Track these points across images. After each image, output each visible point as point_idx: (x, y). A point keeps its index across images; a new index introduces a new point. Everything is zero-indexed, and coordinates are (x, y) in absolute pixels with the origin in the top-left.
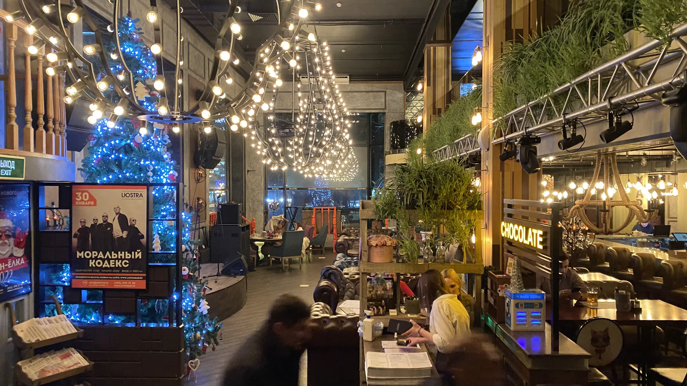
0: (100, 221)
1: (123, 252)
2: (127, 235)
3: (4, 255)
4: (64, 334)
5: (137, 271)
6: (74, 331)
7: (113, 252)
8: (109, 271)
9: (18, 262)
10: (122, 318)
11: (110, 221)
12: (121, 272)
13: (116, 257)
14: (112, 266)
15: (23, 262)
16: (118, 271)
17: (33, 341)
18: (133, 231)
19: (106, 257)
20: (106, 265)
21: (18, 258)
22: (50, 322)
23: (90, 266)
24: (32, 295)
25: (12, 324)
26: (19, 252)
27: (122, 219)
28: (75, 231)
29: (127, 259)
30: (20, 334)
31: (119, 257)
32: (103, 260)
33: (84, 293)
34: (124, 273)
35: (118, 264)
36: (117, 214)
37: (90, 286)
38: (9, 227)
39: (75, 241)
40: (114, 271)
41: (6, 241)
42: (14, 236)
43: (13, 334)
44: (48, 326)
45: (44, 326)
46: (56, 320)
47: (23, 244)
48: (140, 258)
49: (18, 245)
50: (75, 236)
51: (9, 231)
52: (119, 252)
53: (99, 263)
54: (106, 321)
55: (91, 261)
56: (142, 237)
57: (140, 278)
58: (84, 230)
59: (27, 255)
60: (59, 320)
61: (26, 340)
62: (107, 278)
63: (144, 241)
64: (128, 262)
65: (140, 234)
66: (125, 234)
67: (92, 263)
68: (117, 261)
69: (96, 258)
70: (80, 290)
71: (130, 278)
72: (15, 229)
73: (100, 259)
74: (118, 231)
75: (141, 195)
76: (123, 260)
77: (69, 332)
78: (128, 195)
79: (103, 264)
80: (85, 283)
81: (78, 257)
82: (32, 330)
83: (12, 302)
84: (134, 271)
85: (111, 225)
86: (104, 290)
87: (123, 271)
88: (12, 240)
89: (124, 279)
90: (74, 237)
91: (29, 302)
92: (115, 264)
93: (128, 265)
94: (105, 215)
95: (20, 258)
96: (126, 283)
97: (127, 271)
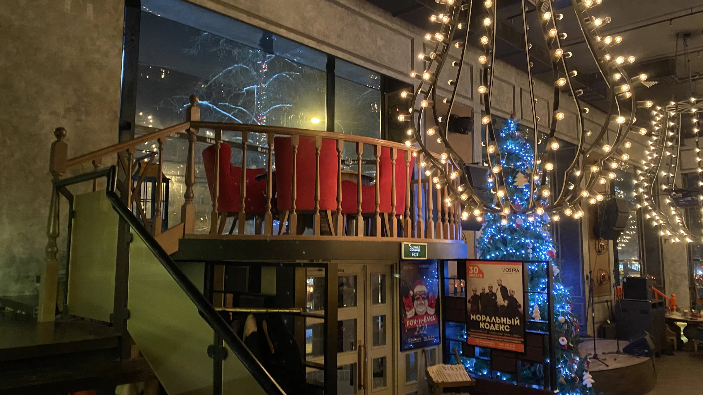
0: (487, 291)
1: (505, 319)
2: (508, 304)
3: (421, 312)
4: (461, 380)
5: (517, 336)
6: (469, 379)
7: (497, 318)
8: (495, 333)
9: (430, 319)
10: (509, 376)
11: (494, 291)
12: (504, 335)
13: (500, 322)
14: (496, 329)
15: (434, 319)
16: (501, 334)
17: (440, 381)
18: (512, 300)
19: (492, 321)
20: (492, 327)
21: (430, 315)
22: (452, 369)
23: (481, 327)
24: (441, 346)
25: (426, 366)
26: (432, 311)
27: (504, 290)
28: (469, 297)
29: (509, 325)
30: (431, 375)
31: (502, 322)
32: (490, 324)
33: (477, 350)
34: (506, 336)
35: (501, 328)
36: (499, 285)
37: (481, 344)
38: (424, 291)
39: (469, 305)
40: (499, 333)
41: (423, 302)
42: (428, 298)
43: (427, 373)
44: (451, 372)
45: (448, 371)
46: (456, 369)
47: (434, 305)
48: (519, 324)
49: (430, 305)
50: (469, 301)
51: (425, 294)
52: (502, 318)
53: (487, 326)
54: (494, 376)
55: (481, 323)
56: (520, 306)
57: (519, 342)
58: (475, 297)
59: (437, 313)
60: (459, 369)
61: (435, 380)
62: (494, 339)
63: (521, 310)
64: (509, 327)
65: (518, 304)
66: (506, 303)
67: (481, 325)
68: (500, 325)
69: (485, 322)
70: (473, 347)
71: (511, 341)
72: (428, 293)
73: (488, 322)
74: (500, 301)
75: (518, 270)
76: (505, 325)
77: (465, 380)
78: (507, 270)
79: (490, 326)
80: (478, 341)
81: (472, 319)
82: (439, 372)
83: (428, 349)
84: (514, 335)
85: (495, 295)
86: (492, 349)
87: (505, 334)
88: (426, 301)
89: (507, 342)
90: (469, 302)
91: (439, 350)
92: (499, 328)
93: (509, 330)
94: (490, 286)
95: (432, 316)
96: (508, 345)
97: (509, 335)
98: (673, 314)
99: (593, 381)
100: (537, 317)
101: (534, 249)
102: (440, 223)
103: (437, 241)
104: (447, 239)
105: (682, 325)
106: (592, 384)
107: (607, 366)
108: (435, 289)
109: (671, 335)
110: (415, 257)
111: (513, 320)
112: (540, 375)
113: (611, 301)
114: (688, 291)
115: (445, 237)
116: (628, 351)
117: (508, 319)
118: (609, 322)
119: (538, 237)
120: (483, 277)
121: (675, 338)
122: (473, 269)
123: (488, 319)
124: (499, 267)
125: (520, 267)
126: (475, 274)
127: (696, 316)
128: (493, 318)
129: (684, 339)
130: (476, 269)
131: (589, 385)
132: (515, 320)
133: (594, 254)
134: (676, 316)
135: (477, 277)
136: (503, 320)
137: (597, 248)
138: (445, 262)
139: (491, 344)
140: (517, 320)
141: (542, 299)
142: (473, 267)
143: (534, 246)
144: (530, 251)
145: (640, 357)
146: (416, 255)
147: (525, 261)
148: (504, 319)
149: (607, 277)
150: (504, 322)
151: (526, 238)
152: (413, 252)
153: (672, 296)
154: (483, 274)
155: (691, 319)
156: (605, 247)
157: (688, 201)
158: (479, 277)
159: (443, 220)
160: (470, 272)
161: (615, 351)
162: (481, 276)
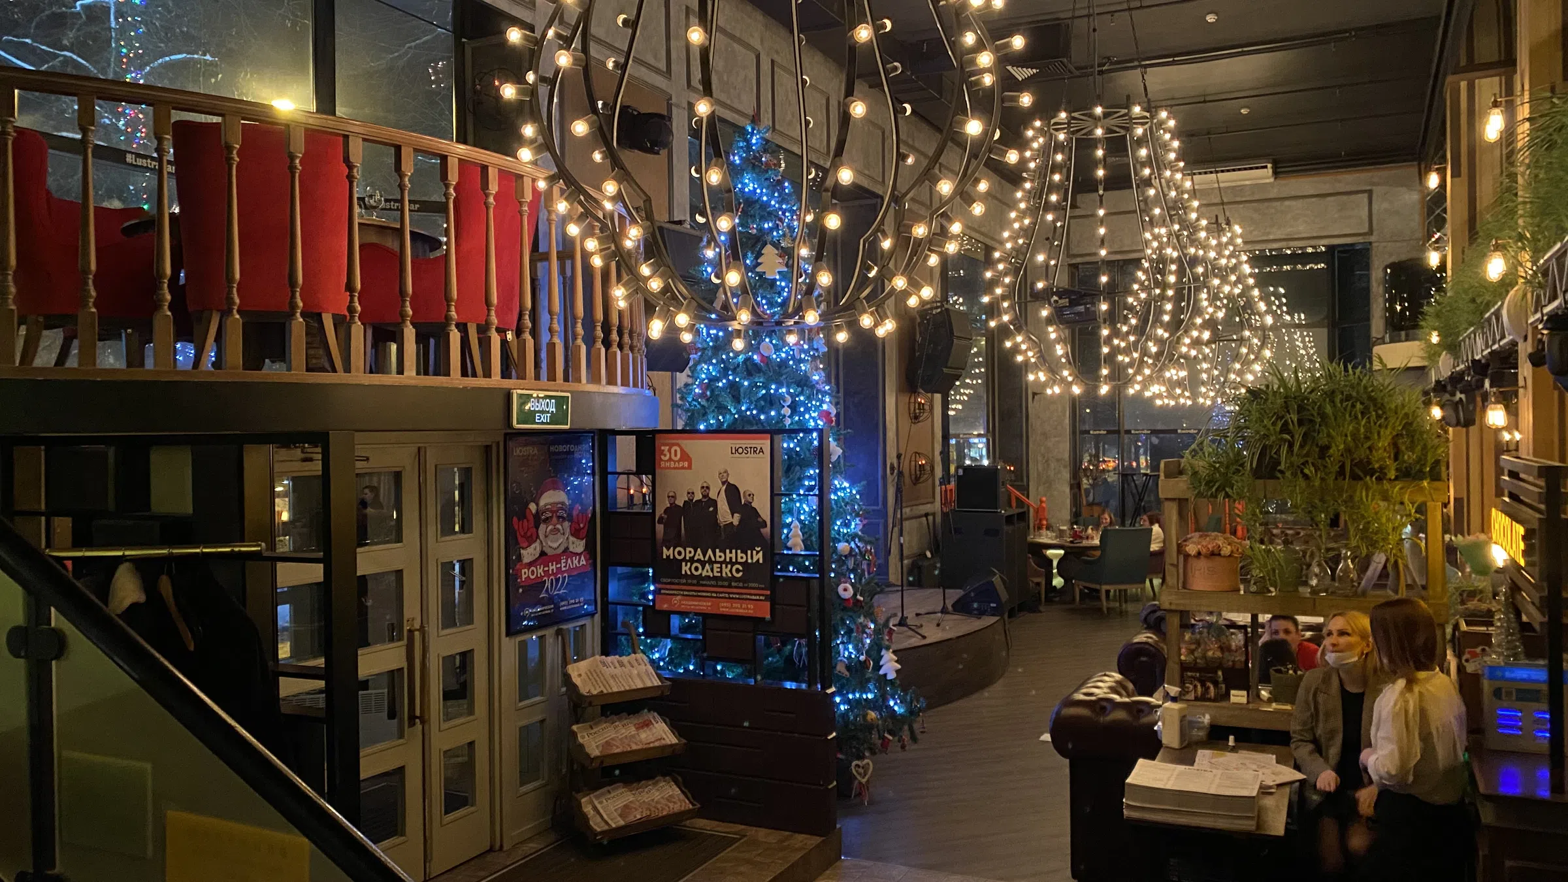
0: (698, 496)
1: (734, 551)
2: (740, 521)
3: (555, 549)
4: (640, 685)
5: (756, 585)
6: (657, 682)
7: (717, 550)
8: (713, 583)
9: (576, 562)
10: (739, 670)
11: (713, 495)
12: (730, 586)
13: (722, 559)
14: (716, 574)
15: (583, 562)
16: (726, 584)
17: (595, 692)
18: (748, 512)
19: (707, 559)
20: (706, 572)
21: (576, 554)
22: (622, 665)
23: (683, 573)
24: (598, 617)
25: (565, 663)
26: (579, 546)
27: (732, 492)
28: (660, 511)
29: (740, 563)
30: (576, 680)
31: (728, 560)
32: (703, 564)
33: (675, 621)
34: (736, 587)
35: (726, 571)
36: (723, 483)
37: (683, 608)
38: (563, 503)
39: (660, 528)
40: (720, 583)
41: (559, 526)
42: (570, 518)
43: (567, 678)
44: (618, 671)
45: (612, 670)
46: (630, 663)
47: (584, 533)
48: (761, 561)
49: (576, 533)
50: (661, 520)
51: (562, 509)
52: (728, 551)
53: (696, 569)
54: (709, 671)
55: (684, 564)
56: (764, 524)
57: (761, 598)
58: (673, 510)
59: (590, 549)
60: (635, 664)
61: (584, 690)
62: (709, 594)
63: (766, 531)
64: (741, 568)
65: (759, 519)
66: (736, 519)
67: (685, 568)
68: (724, 566)
69: (692, 560)
70: (667, 614)
71: (744, 596)
72: (571, 508)
73: (699, 561)
74: (725, 514)
75: (762, 451)
76: (733, 564)
77: (649, 684)
78: (740, 450)
79: (703, 569)
80: (678, 602)
81: (665, 557)
82: (592, 674)
83: (570, 626)
84: (752, 585)
85: (714, 503)
86: (705, 616)
87: (733, 584)
88: (567, 524)
89: (736, 598)
90: (659, 523)
91: (593, 628)
92: (721, 572)
93: (741, 574)
94: (705, 485)
95: (580, 555)
96: (739, 606)
97: (741, 585)
98: (1040, 535)
99: (899, 666)
100: (795, 545)
101: (794, 407)
102: (600, 349)
103: (592, 388)
104: (615, 384)
105: (1056, 555)
106: (897, 671)
107: (924, 637)
108: (587, 498)
109: (1038, 575)
110: (543, 423)
111: (749, 552)
112: (799, 662)
113: (934, 514)
114: (1068, 490)
115: (611, 381)
116: (961, 607)
117: (739, 551)
118: (929, 554)
119: (803, 383)
120: (690, 467)
121: (1042, 581)
122: (669, 451)
123: (699, 555)
124: (725, 445)
125: (766, 444)
126: (675, 462)
127: (1081, 538)
128: (710, 552)
129: (1058, 582)
130: (676, 451)
131: (892, 676)
132: (754, 552)
133: (905, 422)
134: (1045, 538)
135: (675, 468)
136: (730, 555)
137: (912, 409)
138: (610, 438)
139: (705, 606)
140: (758, 552)
141: (807, 509)
142: (671, 445)
143: (794, 402)
144: (787, 411)
145: (984, 617)
146: (545, 418)
147: (775, 431)
148: (731, 552)
149: (927, 468)
150: (731, 558)
151: (780, 385)
152: (539, 412)
153: (1041, 502)
154: (689, 460)
155: (1071, 542)
156: (927, 407)
157: (1079, 314)
158: (683, 468)
159: (607, 343)
160: (662, 457)
161: (940, 608)
162: (686, 464)
